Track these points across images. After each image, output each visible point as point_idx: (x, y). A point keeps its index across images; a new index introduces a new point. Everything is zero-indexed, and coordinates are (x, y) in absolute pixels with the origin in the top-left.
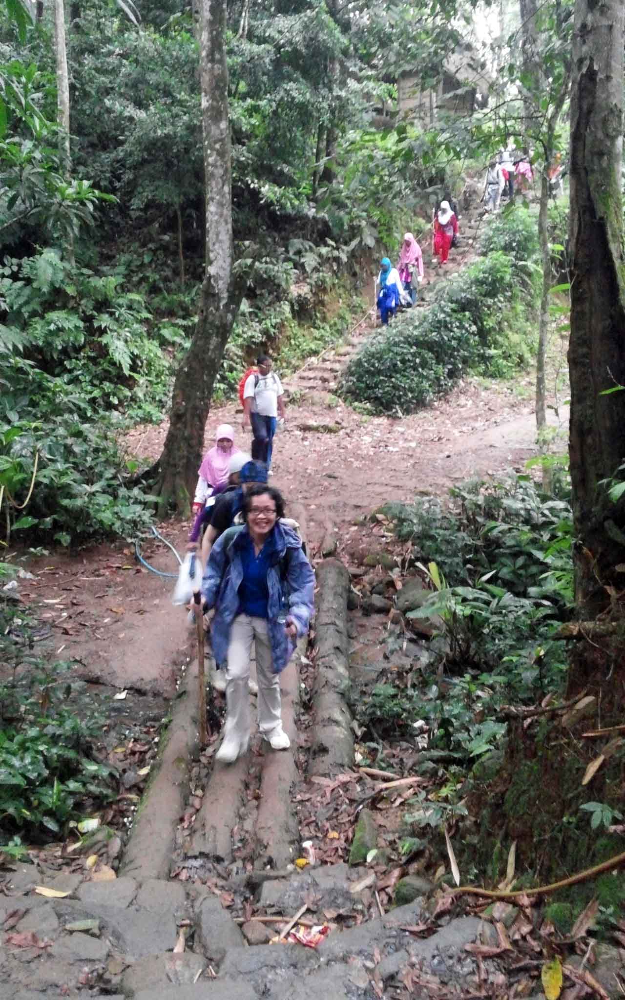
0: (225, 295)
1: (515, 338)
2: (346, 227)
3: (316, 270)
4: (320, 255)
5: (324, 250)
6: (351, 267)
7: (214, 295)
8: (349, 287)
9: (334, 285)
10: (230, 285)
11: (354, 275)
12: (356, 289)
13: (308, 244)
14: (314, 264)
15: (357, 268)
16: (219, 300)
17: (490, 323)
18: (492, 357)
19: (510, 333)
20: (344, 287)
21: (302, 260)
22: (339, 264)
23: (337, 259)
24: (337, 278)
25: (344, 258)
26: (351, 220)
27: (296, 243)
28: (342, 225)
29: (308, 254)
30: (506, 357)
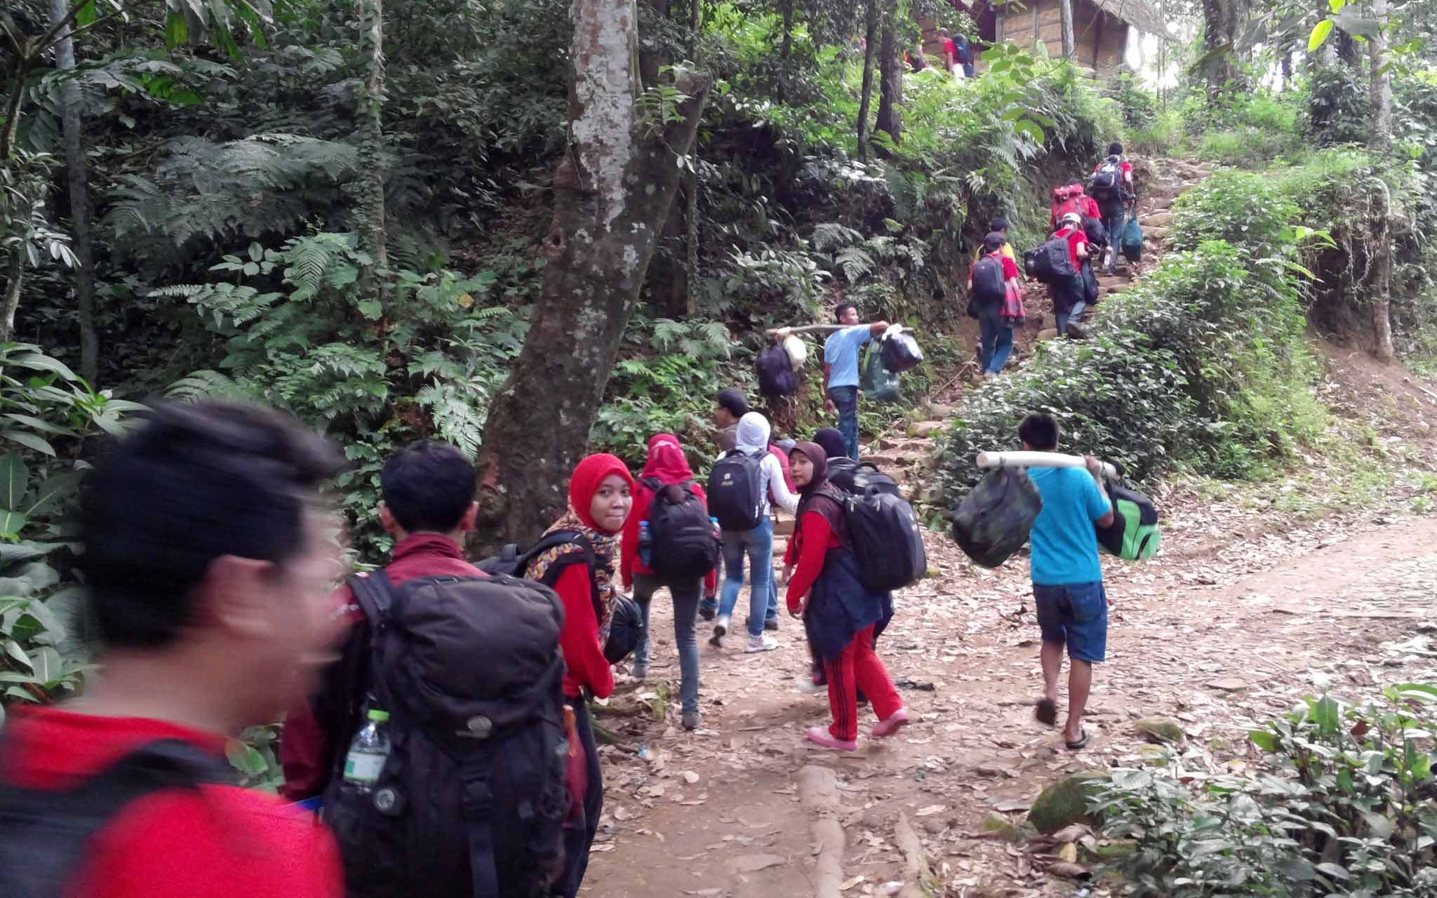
0: (618, 194)
1: (1260, 403)
2: (920, 203)
3: (864, 278)
4: (873, 250)
5: (879, 241)
6: (933, 281)
7: (587, 195)
8: (928, 317)
9: (900, 308)
10: (628, 168)
11: (939, 295)
12: (942, 321)
13: (851, 233)
14: (861, 267)
15: (943, 283)
16: (604, 205)
17: (1209, 370)
18: (1220, 438)
19: (1248, 392)
20: (918, 314)
21: (839, 260)
22: (909, 270)
23: (905, 261)
24: (907, 297)
25: (918, 259)
26: (930, 190)
27: (829, 230)
28: (914, 199)
29: (851, 250)
30: (1249, 439)
